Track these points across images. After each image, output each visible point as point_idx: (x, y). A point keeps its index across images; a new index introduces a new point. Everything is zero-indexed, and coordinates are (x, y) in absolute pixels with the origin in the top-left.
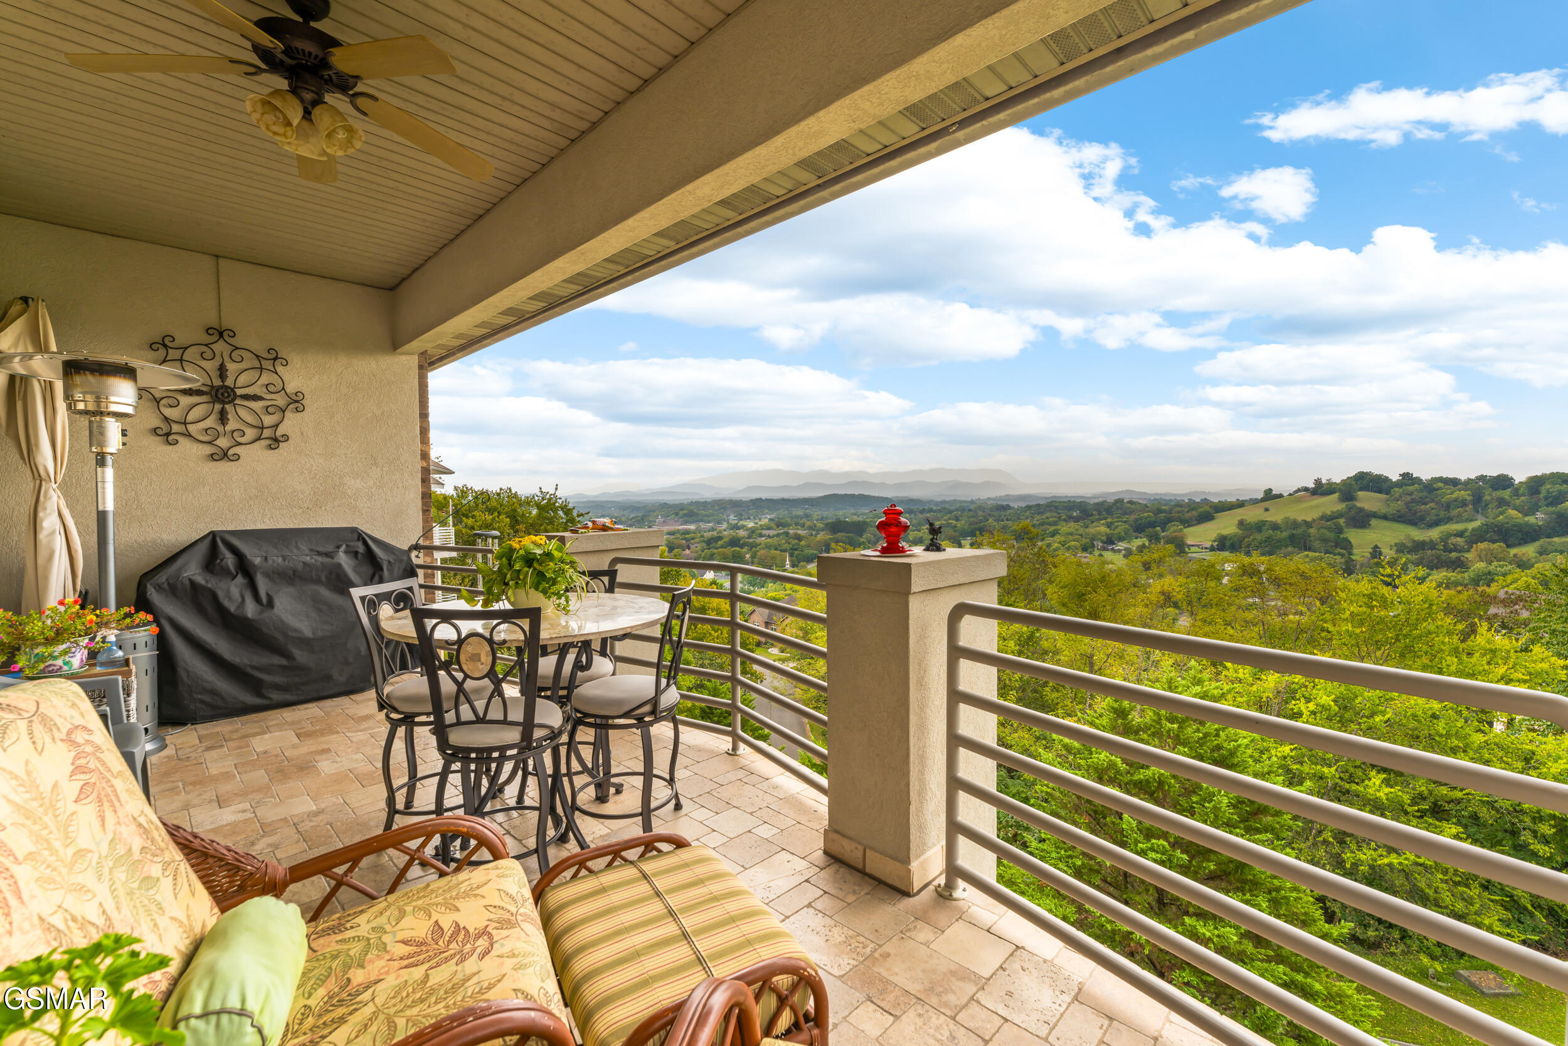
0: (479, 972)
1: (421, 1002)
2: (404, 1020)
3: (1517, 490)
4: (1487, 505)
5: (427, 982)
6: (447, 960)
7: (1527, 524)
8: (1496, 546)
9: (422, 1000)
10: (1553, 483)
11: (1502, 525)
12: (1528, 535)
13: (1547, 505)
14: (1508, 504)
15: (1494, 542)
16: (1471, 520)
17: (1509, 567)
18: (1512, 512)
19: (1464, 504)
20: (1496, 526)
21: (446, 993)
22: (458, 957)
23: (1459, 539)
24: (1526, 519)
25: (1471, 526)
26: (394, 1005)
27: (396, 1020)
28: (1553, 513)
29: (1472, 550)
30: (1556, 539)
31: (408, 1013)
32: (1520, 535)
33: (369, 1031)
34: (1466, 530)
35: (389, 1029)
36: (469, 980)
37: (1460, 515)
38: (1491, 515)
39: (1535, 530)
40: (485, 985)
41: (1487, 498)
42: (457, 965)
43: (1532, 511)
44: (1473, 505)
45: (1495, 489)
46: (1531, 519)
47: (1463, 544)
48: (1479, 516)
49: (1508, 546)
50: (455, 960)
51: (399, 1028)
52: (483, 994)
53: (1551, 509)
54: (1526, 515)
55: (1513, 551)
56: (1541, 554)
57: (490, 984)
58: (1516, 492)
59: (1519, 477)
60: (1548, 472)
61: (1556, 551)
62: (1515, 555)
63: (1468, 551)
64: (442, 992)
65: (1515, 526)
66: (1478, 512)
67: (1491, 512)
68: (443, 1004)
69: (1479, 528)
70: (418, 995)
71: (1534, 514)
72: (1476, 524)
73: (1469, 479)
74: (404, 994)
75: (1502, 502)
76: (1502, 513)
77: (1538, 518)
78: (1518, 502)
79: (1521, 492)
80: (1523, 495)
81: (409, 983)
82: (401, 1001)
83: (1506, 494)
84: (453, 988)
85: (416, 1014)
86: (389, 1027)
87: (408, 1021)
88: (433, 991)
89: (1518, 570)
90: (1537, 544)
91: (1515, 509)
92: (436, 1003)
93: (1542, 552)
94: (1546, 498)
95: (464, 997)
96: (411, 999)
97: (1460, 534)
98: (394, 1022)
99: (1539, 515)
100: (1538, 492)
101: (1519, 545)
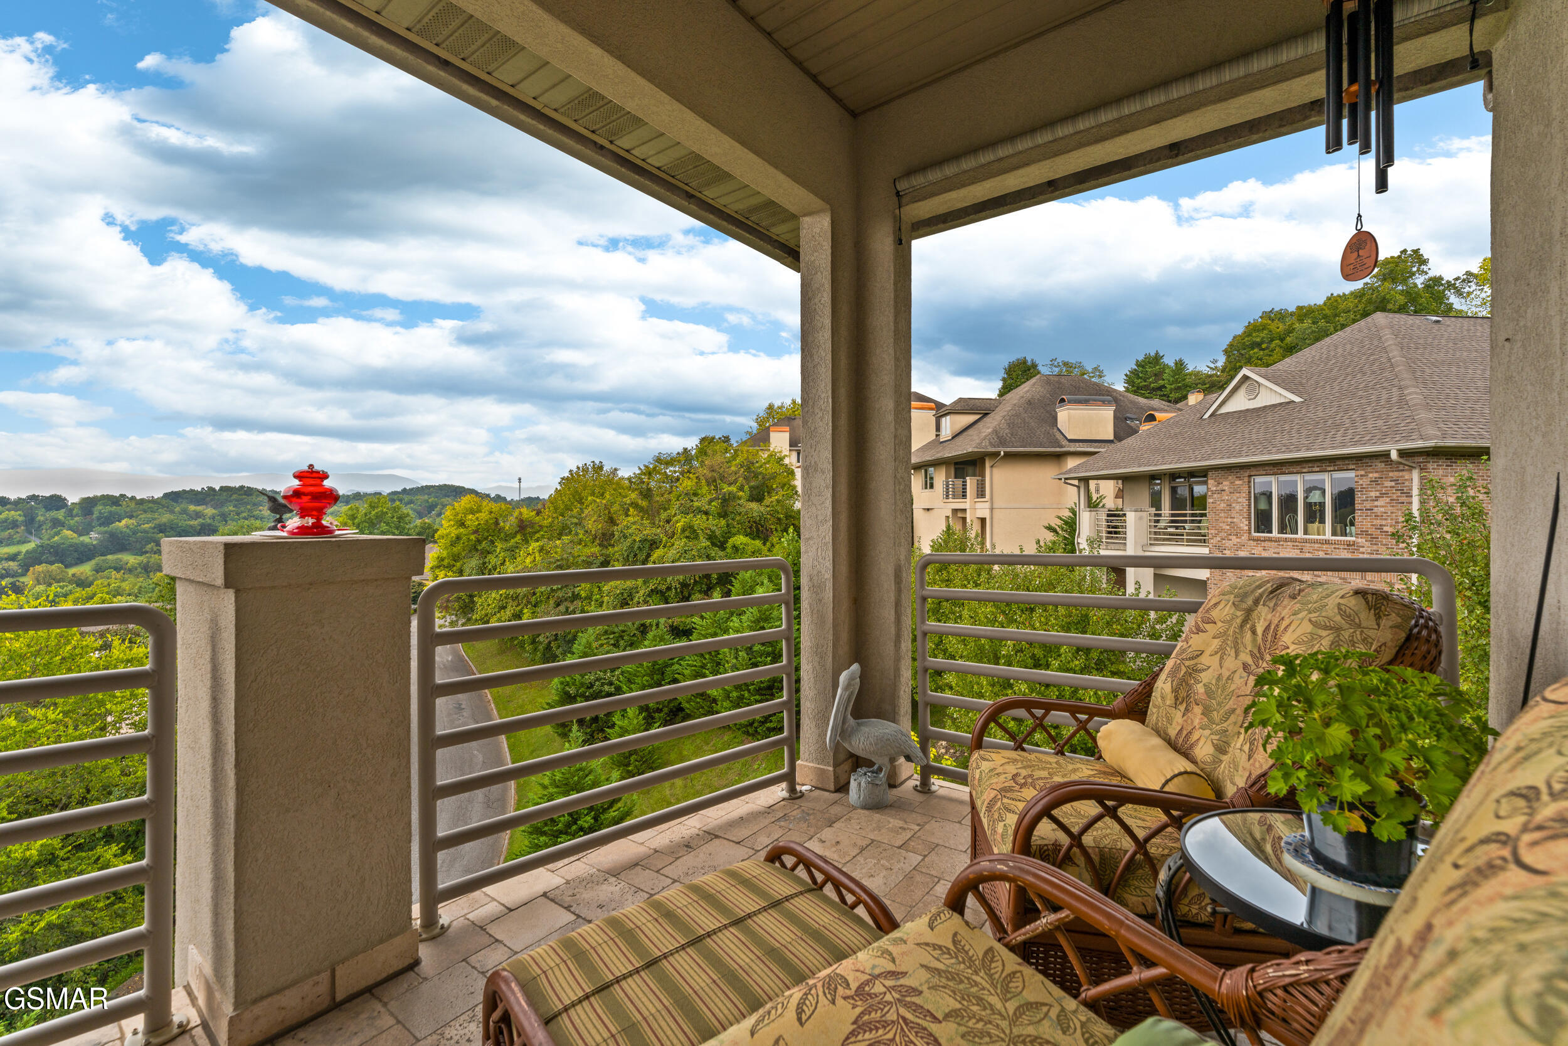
0: (922, 966)
1: (982, 999)
2: (1007, 1005)
3: (71, 510)
4: (40, 526)
5: (955, 1011)
6: (917, 1008)
7: (83, 544)
8: (54, 567)
9: (980, 1000)
10: (105, 505)
11: (58, 545)
12: (83, 555)
13: (100, 525)
14: (63, 525)
15: (52, 563)
16: (24, 542)
17: (70, 587)
18: (67, 533)
19: (14, 525)
20: (52, 547)
21: (961, 982)
22: (908, 999)
23: (11, 563)
24: (81, 538)
25: (24, 548)
26: (998, 1026)
27: (1011, 1013)
28: (106, 532)
29: (30, 573)
30: (110, 557)
31: (999, 1005)
32: (76, 555)
33: (1036, 1034)
34: (19, 553)
35: (1024, 1013)
36: (936, 969)
37: (10, 537)
38: (46, 537)
39: (90, 550)
40: (936, 953)
41: (40, 518)
42: (921, 992)
43: (85, 531)
44: (26, 526)
45: (48, 509)
46: (85, 539)
47: (16, 568)
48: (33, 538)
49: (66, 567)
50: (914, 999)
51: (1017, 1004)
52: (948, 949)
53: (103, 529)
54: (81, 535)
55: (71, 571)
56: (97, 572)
57: (935, 949)
58: (70, 513)
59: (73, 498)
60: (99, 494)
61: (110, 568)
62: (73, 575)
63: (24, 575)
64: (961, 987)
65: (71, 546)
66: (31, 533)
67: (46, 533)
68: (974, 977)
69: (34, 551)
70: (975, 1008)
71: (88, 534)
72: (31, 546)
73: (20, 499)
74: (980, 1025)
75: (56, 523)
76: (57, 534)
77: (93, 538)
78: (72, 522)
79: (75, 512)
80: (77, 515)
81: (963, 1029)
82: (990, 1022)
83: (60, 514)
84: (954, 979)
85: (996, 998)
86: (1021, 1015)
87: (1006, 1001)
88: (965, 996)
89: (78, 589)
90: (93, 562)
91: (70, 529)
92: (976, 984)
93: (98, 570)
94: (98, 519)
95: (960, 963)
96: (983, 1013)
97: (13, 558)
98: (1015, 1013)
99: (93, 535)
100: (91, 513)
101: (76, 564)
